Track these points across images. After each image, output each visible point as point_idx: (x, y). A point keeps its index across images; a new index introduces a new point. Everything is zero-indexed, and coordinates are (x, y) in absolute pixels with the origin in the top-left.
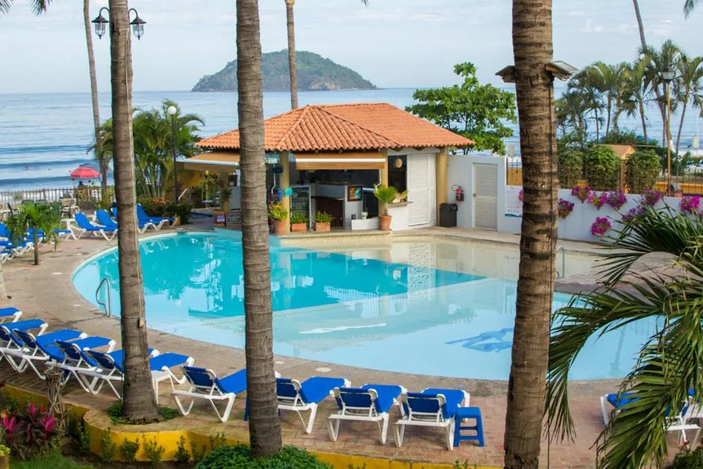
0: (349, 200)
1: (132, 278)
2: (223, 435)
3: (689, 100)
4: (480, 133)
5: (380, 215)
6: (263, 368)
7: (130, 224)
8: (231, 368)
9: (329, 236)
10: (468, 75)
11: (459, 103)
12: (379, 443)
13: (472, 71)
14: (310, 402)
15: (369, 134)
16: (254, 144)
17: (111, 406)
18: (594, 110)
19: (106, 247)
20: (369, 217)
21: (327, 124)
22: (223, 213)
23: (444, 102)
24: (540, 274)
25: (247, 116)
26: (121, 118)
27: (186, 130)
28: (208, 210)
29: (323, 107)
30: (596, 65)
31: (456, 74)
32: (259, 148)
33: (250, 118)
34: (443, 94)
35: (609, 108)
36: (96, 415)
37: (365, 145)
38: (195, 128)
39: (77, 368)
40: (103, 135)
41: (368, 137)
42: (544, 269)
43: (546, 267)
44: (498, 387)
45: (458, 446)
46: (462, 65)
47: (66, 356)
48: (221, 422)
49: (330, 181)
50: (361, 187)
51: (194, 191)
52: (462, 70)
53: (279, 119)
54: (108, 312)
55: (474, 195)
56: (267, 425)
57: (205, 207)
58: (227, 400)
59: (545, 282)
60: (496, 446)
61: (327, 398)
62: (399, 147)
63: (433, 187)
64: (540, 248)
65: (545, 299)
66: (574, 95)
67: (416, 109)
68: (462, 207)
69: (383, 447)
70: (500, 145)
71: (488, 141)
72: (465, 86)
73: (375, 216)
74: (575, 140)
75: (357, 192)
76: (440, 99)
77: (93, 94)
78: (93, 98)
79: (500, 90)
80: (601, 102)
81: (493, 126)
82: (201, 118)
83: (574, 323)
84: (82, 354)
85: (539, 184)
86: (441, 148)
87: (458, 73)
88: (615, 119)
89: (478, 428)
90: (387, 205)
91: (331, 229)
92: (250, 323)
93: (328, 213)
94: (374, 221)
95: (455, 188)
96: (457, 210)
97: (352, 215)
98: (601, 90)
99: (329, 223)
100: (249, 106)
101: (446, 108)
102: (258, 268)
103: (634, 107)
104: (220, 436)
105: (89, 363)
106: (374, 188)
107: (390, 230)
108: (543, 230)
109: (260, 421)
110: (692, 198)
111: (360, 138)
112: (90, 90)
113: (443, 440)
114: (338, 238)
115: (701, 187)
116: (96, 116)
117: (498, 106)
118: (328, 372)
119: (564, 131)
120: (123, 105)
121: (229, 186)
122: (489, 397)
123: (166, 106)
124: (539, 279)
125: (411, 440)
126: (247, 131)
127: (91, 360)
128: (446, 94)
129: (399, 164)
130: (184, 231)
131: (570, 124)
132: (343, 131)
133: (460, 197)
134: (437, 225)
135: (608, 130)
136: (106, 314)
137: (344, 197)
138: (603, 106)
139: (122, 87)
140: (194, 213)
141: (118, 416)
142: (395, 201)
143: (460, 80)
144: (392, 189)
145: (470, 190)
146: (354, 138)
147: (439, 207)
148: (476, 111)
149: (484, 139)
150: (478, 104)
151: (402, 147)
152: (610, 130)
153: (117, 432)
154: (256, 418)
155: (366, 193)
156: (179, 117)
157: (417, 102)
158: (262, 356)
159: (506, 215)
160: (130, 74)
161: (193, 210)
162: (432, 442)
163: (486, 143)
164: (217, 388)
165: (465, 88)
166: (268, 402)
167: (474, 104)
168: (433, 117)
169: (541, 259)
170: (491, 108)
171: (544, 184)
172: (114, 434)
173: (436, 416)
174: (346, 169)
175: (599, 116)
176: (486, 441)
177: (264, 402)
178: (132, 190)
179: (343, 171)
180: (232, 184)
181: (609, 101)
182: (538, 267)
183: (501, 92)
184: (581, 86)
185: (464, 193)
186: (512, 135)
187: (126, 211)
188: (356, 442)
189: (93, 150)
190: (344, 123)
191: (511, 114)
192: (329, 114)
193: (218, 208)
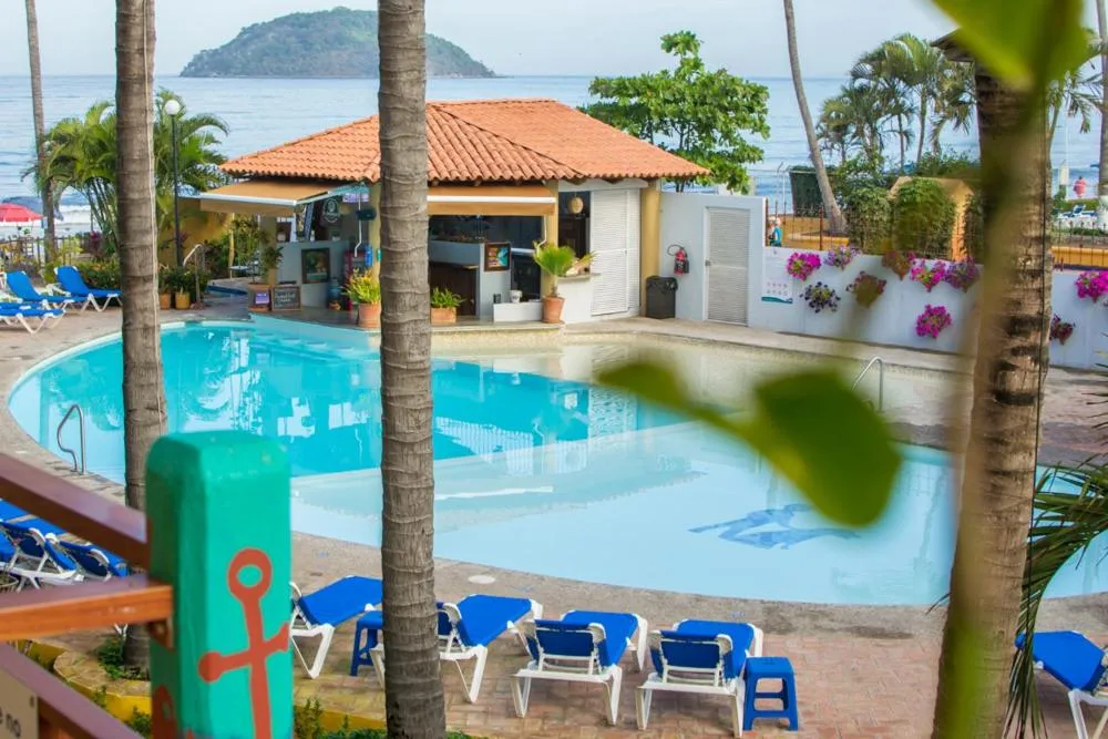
0: (487, 269)
1: (148, 412)
2: (317, 705)
3: (1064, 101)
4: (707, 154)
5: (544, 297)
6: (416, 589)
7: (146, 314)
8: (314, 574)
9: (454, 333)
10: (685, 54)
11: (671, 102)
12: (605, 722)
13: (693, 48)
14: (474, 644)
15: (525, 153)
16: (409, 170)
17: (101, 644)
18: (896, 117)
19: (63, 345)
20: (524, 299)
21: (451, 134)
22: (266, 288)
23: (645, 100)
24: (1016, 433)
25: (397, 117)
26: (134, 118)
27: (195, 142)
28: (234, 283)
29: (444, 105)
30: (901, 39)
31: (664, 51)
32: (418, 180)
33: (402, 122)
34: (644, 86)
35: (923, 113)
36: (76, 662)
37: (521, 174)
38: (211, 140)
39: (39, 573)
40: (50, 148)
41: (524, 159)
42: (1023, 423)
43: (1028, 419)
44: (803, 616)
45: (750, 729)
46: (676, 35)
47: (18, 553)
48: (307, 677)
49: (452, 234)
50: (508, 246)
51: (208, 249)
52: (676, 44)
53: (367, 125)
54: (79, 465)
55: (708, 263)
56: (420, 696)
57: (228, 277)
58: (319, 637)
59: (1026, 449)
60: (819, 730)
61: (502, 635)
62: (580, 177)
63: (634, 249)
64: (1017, 382)
65: (1023, 480)
66: (862, 90)
67: (597, 112)
68: (685, 284)
69: (613, 729)
70: (740, 176)
71: (721, 169)
72: (682, 72)
73: (534, 297)
74: (864, 168)
75: (501, 254)
76: (639, 94)
77: (33, 78)
78: (33, 84)
79: (742, 80)
80: (908, 103)
81: (727, 142)
82: (222, 122)
83: (1058, 523)
84: (48, 547)
85: (1021, 260)
86: (651, 180)
87: (669, 50)
88: (936, 133)
89: (786, 695)
90: (556, 279)
91: (457, 321)
92: (394, 504)
93: (453, 291)
94: (532, 306)
95: (675, 250)
96: (675, 288)
97: (495, 296)
98: (910, 83)
99: (454, 309)
100: (401, 99)
101: (650, 110)
102: (411, 404)
103: (967, 112)
104: (312, 706)
105: (60, 563)
106: (533, 248)
107: (562, 322)
108: (1024, 348)
109: (408, 688)
110: (1097, 274)
111: (511, 160)
112: (28, 72)
113: (722, 716)
114: (470, 336)
115: (1103, 255)
116: (38, 116)
117: (736, 108)
118: (492, 585)
119: (844, 154)
120: (138, 94)
121: (277, 241)
122: (792, 635)
123: (161, 100)
124: (1013, 441)
125: (664, 716)
126: (397, 146)
127: (66, 559)
128: (649, 87)
129: (578, 206)
130: (197, 318)
131: (854, 140)
132: (480, 148)
133: (683, 265)
134: (640, 315)
135: (920, 151)
136: (76, 470)
137: (478, 264)
138: (911, 110)
139: (136, 62)
140: (214, 288)
141: (117, 663)
142: (571, 272)
143: (672, 62)
144: (566, 250)
145: (700, 253)
146: (501, 161)
147: (644, 282)
148: (700, 115)
149: (713, 166)
150: (703, 104)
151: (585, 178)
152: (924, 151)
153: (118, 696)
154: (400, 682)
155: (516, 257)
156: (183, 118)
157: (597, 99)
158: (415, 566)
159: (764, 299)
160: (151, 38)
161: (210, 283)
162: (700, 719)
163: (718, 173)
164: (301, 615)
165: (680, 76)
166: (424, 653)
167: (695, 103)
168: (625, 126)
169: (1019, 405)
170: (725, 110)
171: (1029, 258)
172: (113, 698)
173: (713, 674)
174: (479, 213)
175: (905, 127)
176: (801, 721)
177: (417, 652)
178: (151, 251)
179: (474, 217)
180: (281, 237)
181: (923, 102)
182: (1013, 419)
183: (744, 83)
184: (876, 74)
185: (689, 259)
186: (760, 159)
187: (139, 288)
188: (563, 719)
189: (33, 174)
190: (480, 133)
191: (758, 122)
192: (454, 117)
193: (257, 279)
